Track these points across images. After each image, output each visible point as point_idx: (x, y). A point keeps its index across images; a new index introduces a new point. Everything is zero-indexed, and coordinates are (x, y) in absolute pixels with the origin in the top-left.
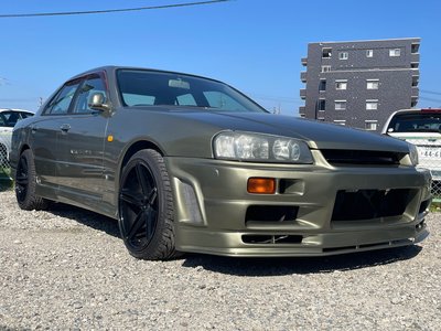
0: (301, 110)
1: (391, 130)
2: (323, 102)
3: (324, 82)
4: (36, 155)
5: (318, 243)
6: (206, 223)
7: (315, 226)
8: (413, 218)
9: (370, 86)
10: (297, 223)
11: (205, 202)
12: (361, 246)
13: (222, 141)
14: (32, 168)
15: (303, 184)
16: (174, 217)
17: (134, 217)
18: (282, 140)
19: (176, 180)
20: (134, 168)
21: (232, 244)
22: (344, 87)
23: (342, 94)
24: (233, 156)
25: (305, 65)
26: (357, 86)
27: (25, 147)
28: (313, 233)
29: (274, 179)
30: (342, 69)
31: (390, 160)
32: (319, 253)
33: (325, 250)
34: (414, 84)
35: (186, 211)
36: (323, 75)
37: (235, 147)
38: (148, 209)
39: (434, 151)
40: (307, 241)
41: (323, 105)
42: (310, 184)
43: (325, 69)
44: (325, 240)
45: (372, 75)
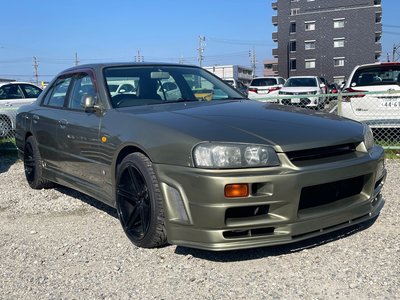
0: (275, 52)
1: (354, 84)
2: (294, 43)
3: (294, 25)
4: (40, 142)
5: (287, 232)
6: (192, 223)
7: (284, 218)
8: (369, 197)
9: (337, 25)
10: (269, 217)
11: (190, 205)
12: (324, 229)
13: (201, 152)
14: (37, 153)
15: (272, 186)
16: (165, 215)
17: (131, 209)
18: (251, 146)
19: (164, 185)
20: (127, 169)
21: (216, 240)
22: (312, 27)
23: (311, 35)
24: (211, 165)
25: (275, 9)
26: (325, 25)
27: (29, 134)
28: (282, 224)
29: (247, 184)
30: (310, 10)
31: (347, 148)
32: (290, 241)
33: (294, 237)
34: (378, 20)
35: (175, 212)
36: (293, 18)
37: (212, 155)
38: (141, 203)
39: (393, 101)
40: (278, 231)
41: (294, 46)
42: (278, 185)
43: (295, 12)
44: (293, 229)
45: (338, 15)
